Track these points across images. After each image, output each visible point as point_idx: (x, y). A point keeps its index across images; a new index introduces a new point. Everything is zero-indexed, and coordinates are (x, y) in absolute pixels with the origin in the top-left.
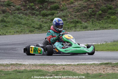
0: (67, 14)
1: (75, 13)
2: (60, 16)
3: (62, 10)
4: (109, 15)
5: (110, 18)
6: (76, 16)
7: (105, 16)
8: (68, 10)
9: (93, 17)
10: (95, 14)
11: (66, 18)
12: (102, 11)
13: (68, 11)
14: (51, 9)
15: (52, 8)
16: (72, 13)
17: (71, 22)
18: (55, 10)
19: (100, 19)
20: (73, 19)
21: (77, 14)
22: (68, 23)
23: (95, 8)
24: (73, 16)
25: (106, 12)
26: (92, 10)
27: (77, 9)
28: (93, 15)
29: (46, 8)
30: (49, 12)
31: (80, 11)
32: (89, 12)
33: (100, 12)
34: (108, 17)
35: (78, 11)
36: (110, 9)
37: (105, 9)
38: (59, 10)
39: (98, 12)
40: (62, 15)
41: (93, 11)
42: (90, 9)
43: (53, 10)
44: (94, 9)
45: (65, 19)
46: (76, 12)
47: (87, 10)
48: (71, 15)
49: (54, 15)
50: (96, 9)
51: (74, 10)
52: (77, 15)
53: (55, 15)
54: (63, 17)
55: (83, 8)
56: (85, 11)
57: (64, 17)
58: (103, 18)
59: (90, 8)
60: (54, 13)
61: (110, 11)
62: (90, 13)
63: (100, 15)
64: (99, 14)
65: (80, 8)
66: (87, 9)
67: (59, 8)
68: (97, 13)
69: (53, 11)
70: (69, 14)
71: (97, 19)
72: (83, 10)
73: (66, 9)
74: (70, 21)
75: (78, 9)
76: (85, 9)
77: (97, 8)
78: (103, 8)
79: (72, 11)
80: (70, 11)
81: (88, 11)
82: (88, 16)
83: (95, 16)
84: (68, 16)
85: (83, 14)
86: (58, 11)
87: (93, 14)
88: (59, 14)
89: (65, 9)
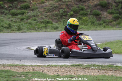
0: (37, 13)
1: (45, 13)
2: (30, 15)
3: (33, 10)
4: (81, 16)
5: (81, 19)
6: (46, 17)
8: (39, 9)
9: (64, 17)
10: (67, 14)
11: (36, 18)
12: (74, 12)
13: (39, 11)
14: (21, 8)
15: (22, 7)
16: (43, 13)
18: (25, 9)
20: (43, 19)
21: (48, 14)
22: (38, 23)
23: (66, 8)
25: (78, 13)
26: (63, 10)
27: (48, 9)
28: (64, 16)
29: (16, 7)
30: (19, 11)
31: (51, 12)
32: (60, 13)
33: (72, 13)
35: (49, 11)
36: (82, 9)
37: (77, 9)
38: (29, 9)
39: (70, 12)
40: (33, 14)
41: (64, 12)
42: (62, 10)
43: (23, 9)
44: (65, 10)
46: (47, 12)
47: (58, 11)
48: (42, 15)
50: (68, 10)
51: (45, 10)
52: (48, 15)
53: (25, 14)
54: (33, 17)
55: (55, 8)
56: (56, 11)
57: (34, 16)
59: (62, 9)
60: (24, 13)
61: (82, 12)
64: (71, 15)
65: (51, 8)
66: (58, 9)
68: (69, 14)
69: (23, 10)
70: (39, 14)
72: (54, 11)
73: (37, 8)
74: (41, 21)
75: (49, 9)
76: (56, 9)
77: (68, 8)
78: (74, 9)
79: (43, 11)
80: (41, 10)
82: (59, 17)
83: (66, 17)
84: (39, 16)
85: (54, 14)
86: (28, 10)
87: (64, 14)
88: (30, 13)
89: (35, 9)
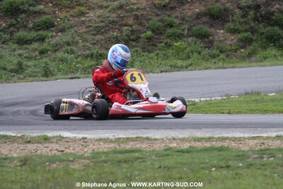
0: (74, 38)
1: (92, 37)
2: (58, 42)
3: (62, 30)
5: (170, 46)
6: (95, 44)
7: (161, 42)
8: (76, 28)
9: (134, 44)
10: (139, 37)
11: (74, 48)
12: (153, 31)
13: (76, 32)
14: (37, 28)
15: (39, 26)
16: (85, 36)
17: (87, 57)
18: (44, 30)
19: (150, 48)
20: (89, 49)
21: (98, 37)
22: (79, 59)
23: (136, 24)
24: (88, 42)
25: (161, 34)
26: (130, 29)
27: (96, 27)
28: (133, 40)
29: (25, 27)
30: (33, 34)
31: (103, 33)
32: (124, 34)
33: (149, 33)
34: (166, 44)
35: (98, 31)
36: (171, 26)
37: (159, 26)
38: (53, 29)
39: (145, 32)
40: (64, 40)
41: (133, 32)
42: (126, 28)
43: (40, 29)
44: (134, 27)
45: (71, 50)
46: (94, 35)
47: (119, 30)
48: (85, 40)
49: (44, 40)
50: (139, 27)
51: (90, 28)
52: (98, 41)
53: (46, 40)
54: (66, 45)
55: (111, 26)
56: (113, 32)
57: (68, 44)
58: (156, 46)
59: (126, 26)
60: (45, 37)
61: (170, 31)
62: (126, 35)
63: (149, 39)
64: (147, 38)
65: (102, 24)
66: (118, 27)
67: (54, 26)
68: (142, 35)
69: (41, 32)
70: (77, 38)
71: (144, 49)
72: (109, 30)
73: (71, 27)
74: (84, 53)
75: (99, 27)
76: (114, 27)
77: (140, 24)
78: (154, 25)
79: (86, 33)
80: (81, 31)
81: (122, 32)
83: (138, 42)
84: (77, 43)
85: (110, 38)
86: (52, 31)
87: (132, 37)
88: (57, 38)
89: (68, 28)
